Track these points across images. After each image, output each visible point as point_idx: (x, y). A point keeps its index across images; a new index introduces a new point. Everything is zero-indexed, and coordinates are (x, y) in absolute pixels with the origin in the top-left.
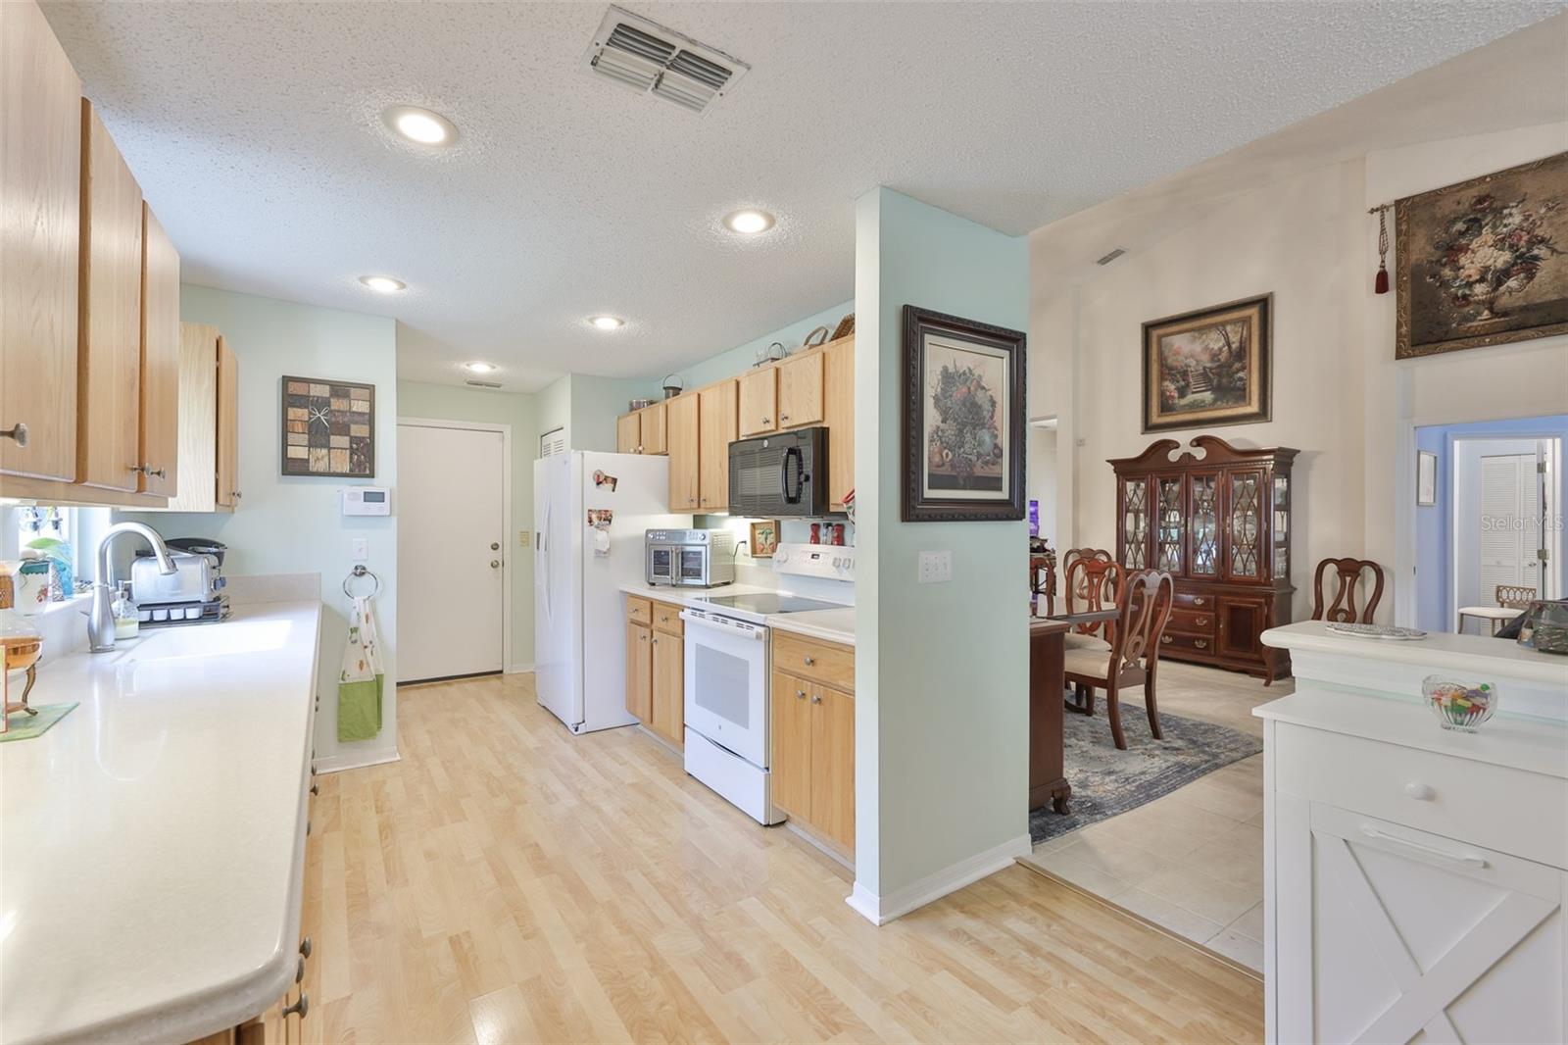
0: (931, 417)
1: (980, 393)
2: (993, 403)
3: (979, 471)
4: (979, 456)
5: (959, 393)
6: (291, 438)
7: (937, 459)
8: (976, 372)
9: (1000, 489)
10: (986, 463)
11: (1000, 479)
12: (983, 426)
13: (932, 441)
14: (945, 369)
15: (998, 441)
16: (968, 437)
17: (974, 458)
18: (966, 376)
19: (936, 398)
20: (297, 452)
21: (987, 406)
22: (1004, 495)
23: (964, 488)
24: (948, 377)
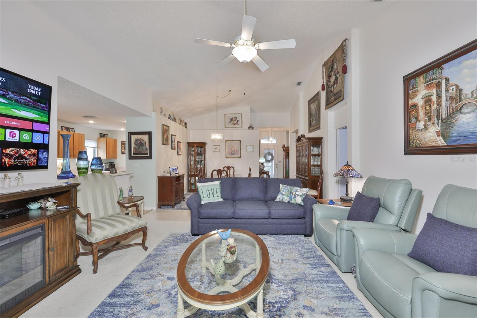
0: (133, 146)
1: (143, 141)
2: (146, 142)
3: (143, 152)
4: (143, 150)
5: (139, 142)
6: (123, 149)
7: (135, 151)
8: (142, 139)
9: (147, 155)
10: (144, 151)
11: (147, 153)
12: (144, 146)
13: (134, 149)
14: (136, 139)
15: (147, 148)
16: (141, 148)
17: (142, 151)
18: (140, 139)
19: (134, 143)
20: (123, 151)
21: (144, 143)
22: (148, 155)
23: (140, 155)
24: (136, 140)
